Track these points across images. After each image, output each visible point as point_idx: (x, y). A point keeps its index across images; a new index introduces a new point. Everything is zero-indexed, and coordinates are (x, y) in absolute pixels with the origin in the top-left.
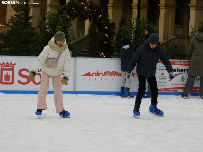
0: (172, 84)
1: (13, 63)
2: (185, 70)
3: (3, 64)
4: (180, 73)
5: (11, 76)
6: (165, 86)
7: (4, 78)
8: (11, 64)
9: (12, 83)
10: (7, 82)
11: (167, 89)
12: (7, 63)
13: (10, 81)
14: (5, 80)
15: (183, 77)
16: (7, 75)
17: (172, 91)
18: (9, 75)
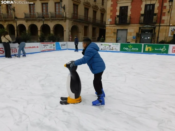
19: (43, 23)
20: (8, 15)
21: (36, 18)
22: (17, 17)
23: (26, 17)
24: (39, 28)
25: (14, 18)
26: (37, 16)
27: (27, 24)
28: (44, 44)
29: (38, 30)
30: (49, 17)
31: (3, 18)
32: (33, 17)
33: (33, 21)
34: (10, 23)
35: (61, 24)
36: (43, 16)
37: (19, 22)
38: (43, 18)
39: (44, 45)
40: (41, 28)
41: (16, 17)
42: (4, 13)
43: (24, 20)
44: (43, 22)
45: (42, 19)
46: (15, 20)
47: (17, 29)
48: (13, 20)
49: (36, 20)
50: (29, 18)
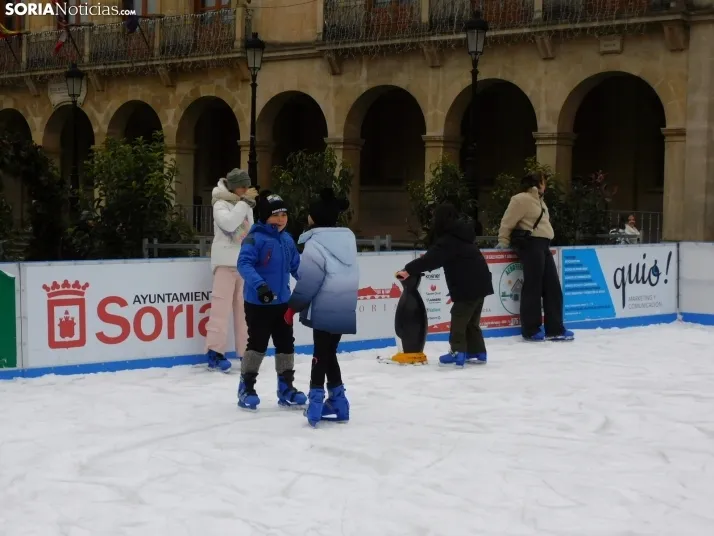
1: (82, 284)
3: (53, 288)
5: (77, 321)
6: (439, 318)
7: (57, 330)
8: (77, 284)
9: (81, 342)
10: (67, 339)
11: (443, 327)
12: (66, 284)
13: (76, 337)
14: (63, 335)
16: (67, 319)
18: (73, 319)
19: (475, 73)
20: (199, 23)
21: (416, 29)
22: (262, 37)
23: (332, 32)
24: (436, 122)
25: (238, 44)
26: (425, 18)
27: (339, 91)
29: (429, 134)
30: (526, 16)
31: (163, 50)
32: (391, 30)
33: (390, 63)
34: (207, 90)
35: (635, 72)
36: (477, 14)
37: (275, 81)
38: (477, 24)
40: (448, 119)
41: (255, 35)
42: (169, 13)
43: (319, 56)
44: (475, 63)
45: (462, 36)
46: (245, 60)
47: (252, 140)
48: (230, 65)
49: (414, 50)
50: (356, 36)
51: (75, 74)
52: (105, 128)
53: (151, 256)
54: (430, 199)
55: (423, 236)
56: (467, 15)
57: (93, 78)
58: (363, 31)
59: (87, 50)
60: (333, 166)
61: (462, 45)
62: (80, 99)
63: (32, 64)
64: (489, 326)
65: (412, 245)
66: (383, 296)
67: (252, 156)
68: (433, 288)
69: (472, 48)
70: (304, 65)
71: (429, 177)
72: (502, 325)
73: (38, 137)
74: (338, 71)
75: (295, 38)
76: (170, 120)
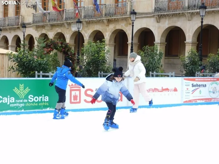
0: (193, 97)
2: (201, 85)
3: (72, 86)
4: (199, 87)
5: (78, 96)
6: (189, 98)
7: (72, 98)
9: (79, 102)
10: (75, 101)
11: (190, 101)
12: (75, 85)
13: (78, 101)
14: (74, 100)
15: (200, 91)
16: (75, 95)
17: (194, 102)
19: (202, 22)
20: (117, 7)
21: (183, 9)
22: (136, 11)
23: (157, 9)
24: (189, 37)
25: (128, 13)
26: (187, 5)
27: (159, 27)
28: (195, 83)
29: (187, 41)
32: (176, 9)
33: (175, 19)
34: (118, 27)
36: (203, 4)
37: (140, 24)
38: (203, 7)
39: (193, 86)
40: (193, 36)
41: (134, 10)
42: (107, 3)
43: (153, 16)
44: (202, 19)
45: (198, 11)
46: (130, 18)
47: (132, 42)
48: (125, 19)
49: (183, 15)
50: (165, 10)
51: (79, 22)
52: (88, 38)
53: (101, 77)
54: (187, 61)
55: (185, 72)
56: (200, 4)
57: (84, 23)
58: (167, 9)
59: (83, 15)
60: (157, 50)
61: (198, 13)
62: (80, 30)
63: (66, 19)
64: (205, 101)
65: (181, 75)
66: (172, 91)
67: (132, 47)
68: (187, 89)
69: (201, 14)
70: (148, 19)
71: (187, 54)
72: (209, 101)
73: (68, 40)
74: (159, 21)
75: (146, 11)
76: (107, 36)
